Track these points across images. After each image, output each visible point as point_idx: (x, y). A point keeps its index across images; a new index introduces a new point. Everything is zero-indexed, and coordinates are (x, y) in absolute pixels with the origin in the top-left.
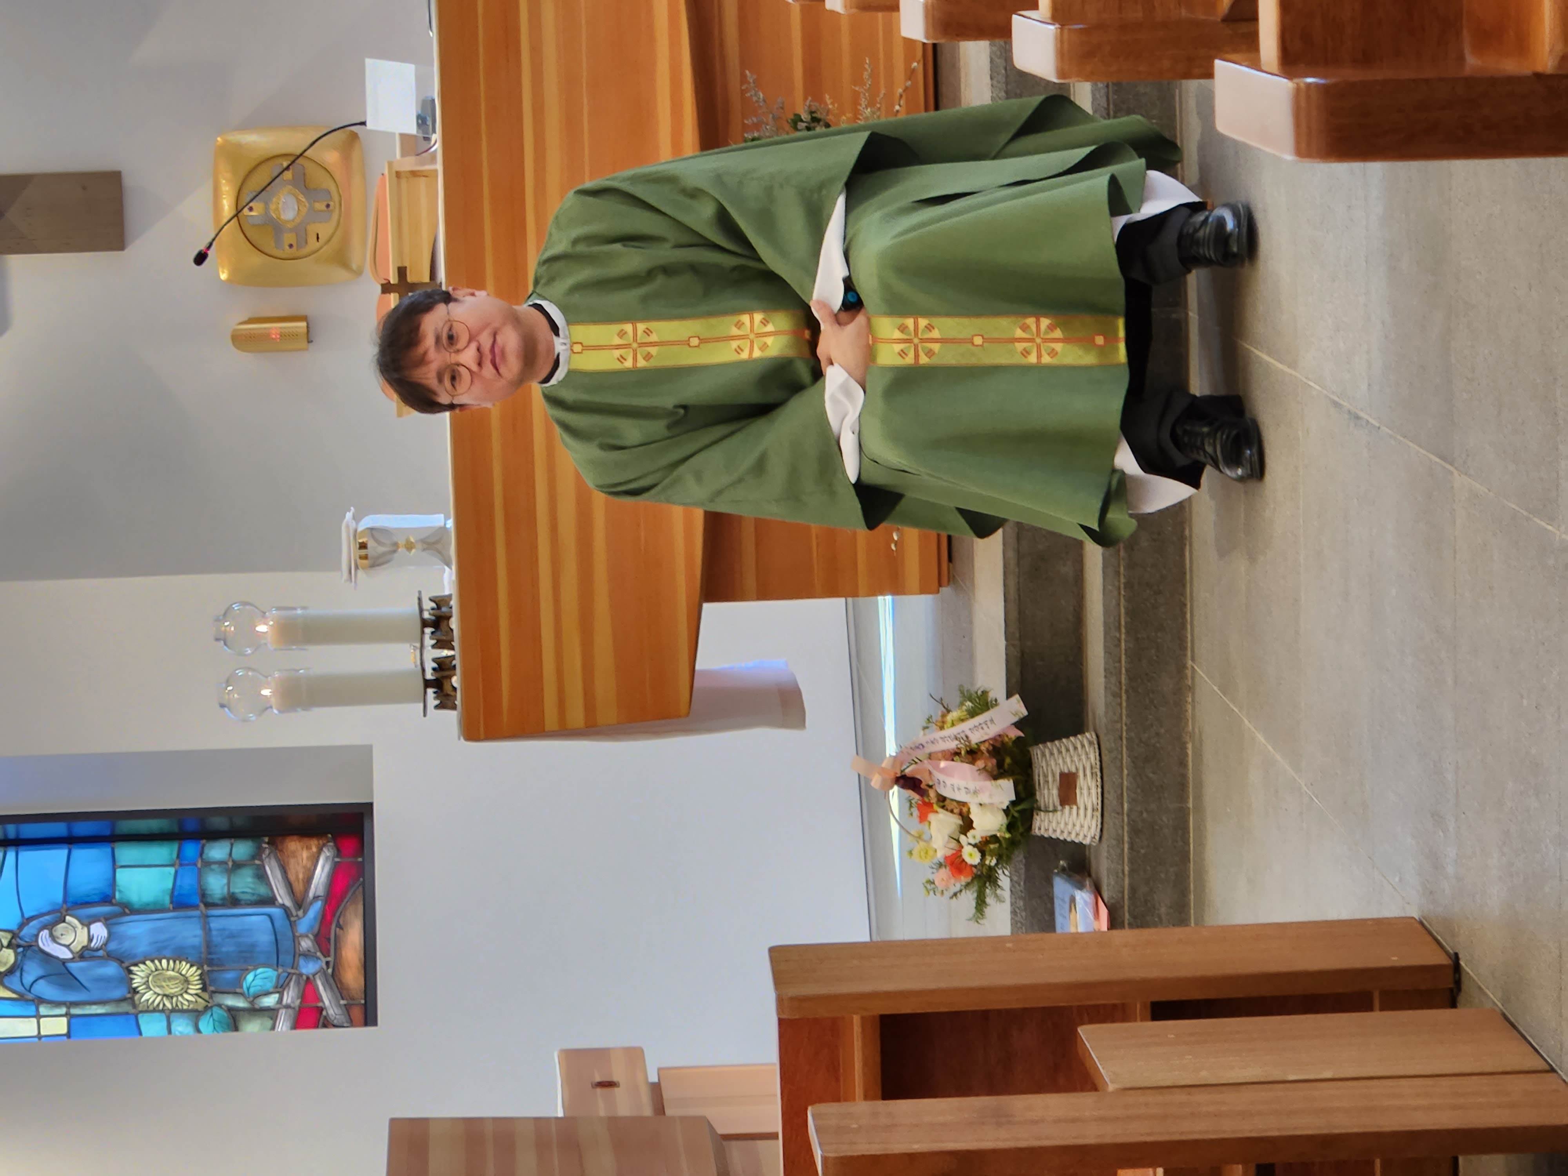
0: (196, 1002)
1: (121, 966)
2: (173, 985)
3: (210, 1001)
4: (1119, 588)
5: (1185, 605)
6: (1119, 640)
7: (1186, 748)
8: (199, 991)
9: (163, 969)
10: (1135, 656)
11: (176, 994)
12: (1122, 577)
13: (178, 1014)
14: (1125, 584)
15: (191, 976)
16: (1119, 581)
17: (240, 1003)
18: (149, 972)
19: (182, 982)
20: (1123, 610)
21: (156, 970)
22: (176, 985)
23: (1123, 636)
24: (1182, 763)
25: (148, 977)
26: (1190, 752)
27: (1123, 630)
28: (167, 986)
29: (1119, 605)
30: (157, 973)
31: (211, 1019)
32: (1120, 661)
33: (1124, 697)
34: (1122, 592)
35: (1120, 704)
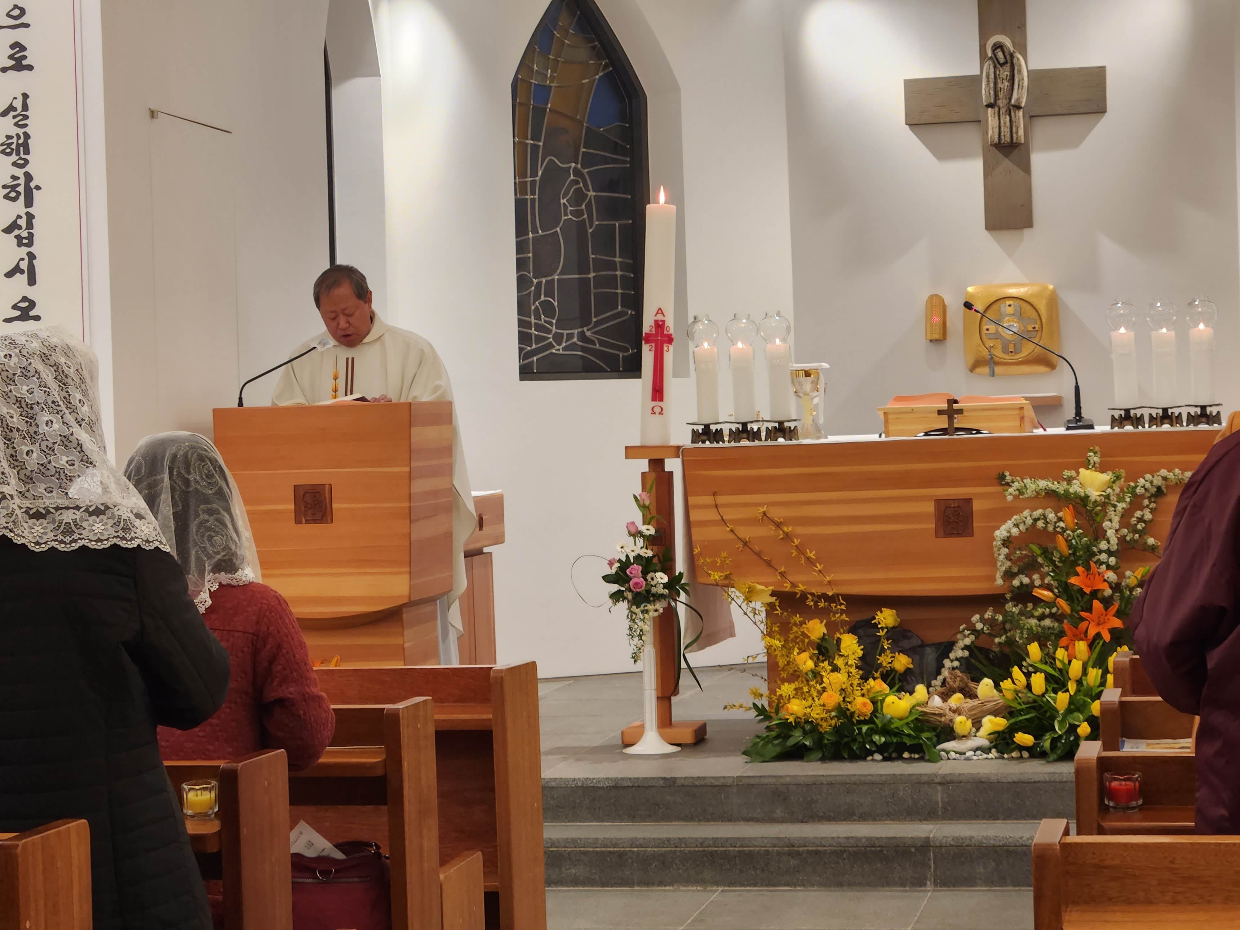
4: (766, 847)
5: (755, 886)
6: (735, 847)
7: (670, 886)
10: (725, 856)
12: (772, 848)
14: (768, 851)
16: (770, 847)
20: (752, 849)
23: (737, 849)
24: (661, 884)
26: (668, 888)
27: (741, 849)
29: (756, 846)
32: (722, 847)
33: (700, 849)
34: (763, 849)
35: (697, 847)
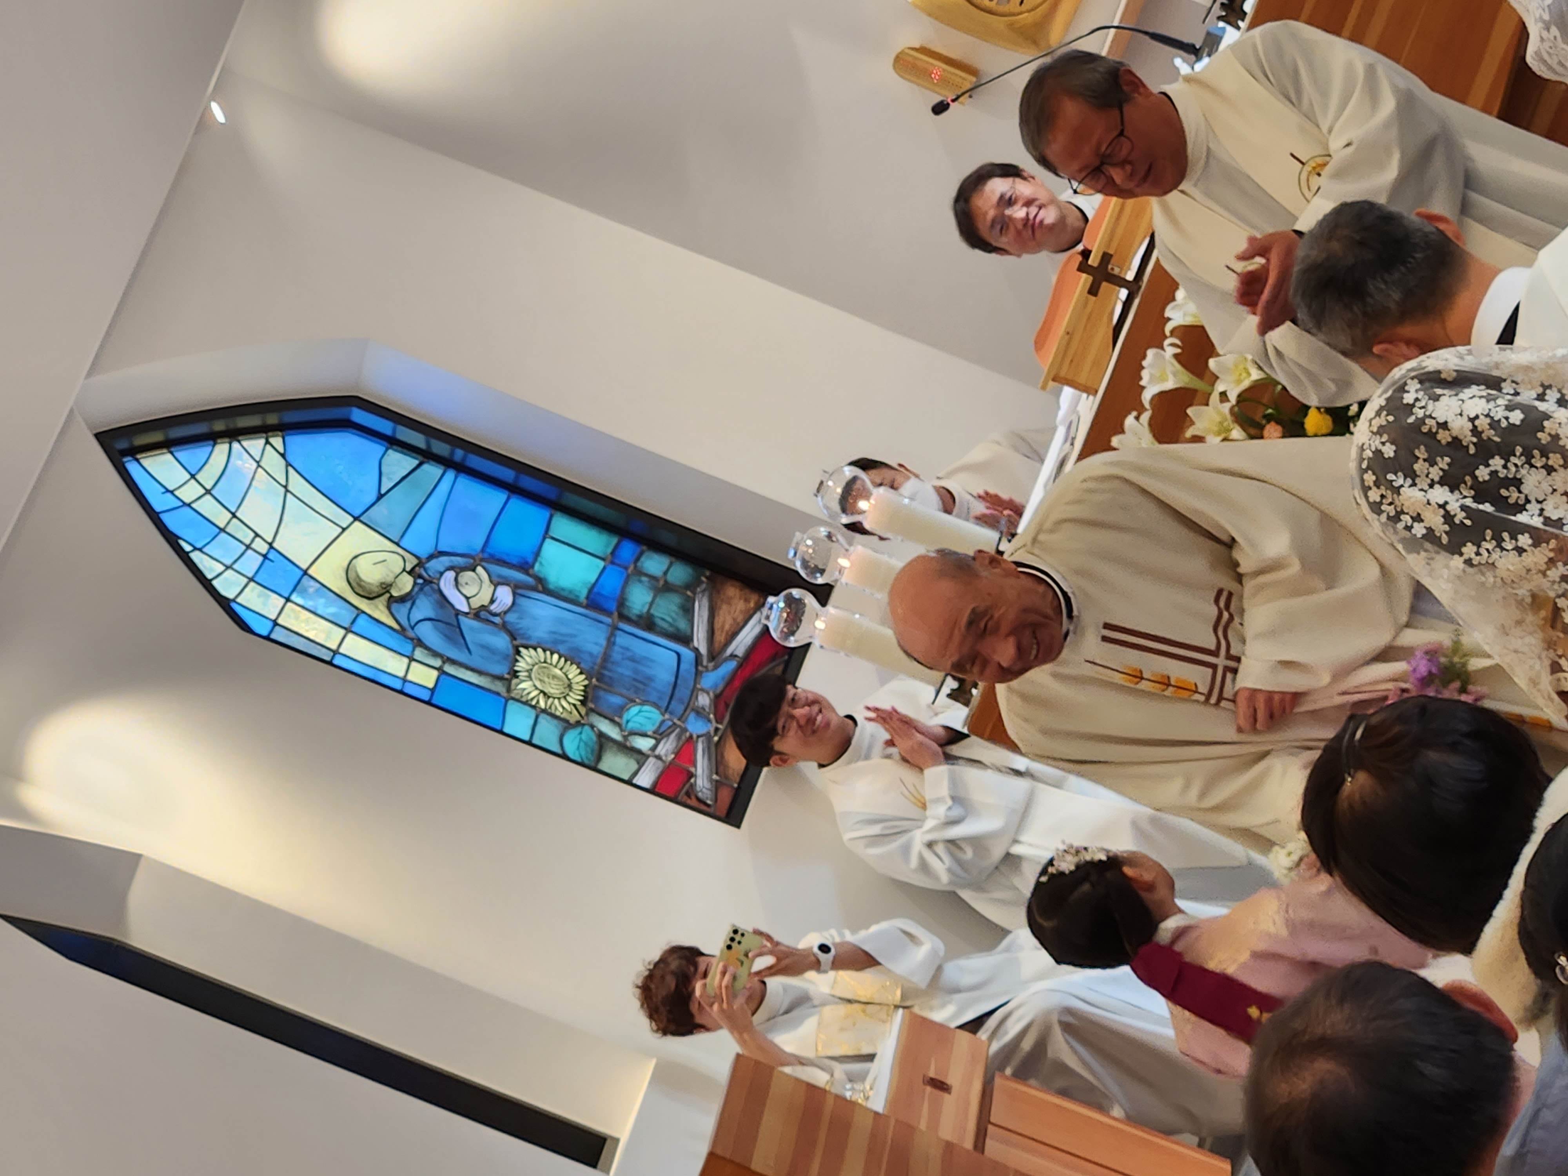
0: (571, 713)
1: (512, 641)
2: (556, 685)
3: (585, 718)
8: (578, 703)
9: (551, 664)
11: (555, 696)
13: (548, 718)
15: (577, 683)
17: (613, 732)
18: (537, 661)
19: (566, 686)
21: (545, 662)
22: (558, 687)
25: (533, 666)
28: (549, 683)
30: (545, 665)
31: (578, 738)
